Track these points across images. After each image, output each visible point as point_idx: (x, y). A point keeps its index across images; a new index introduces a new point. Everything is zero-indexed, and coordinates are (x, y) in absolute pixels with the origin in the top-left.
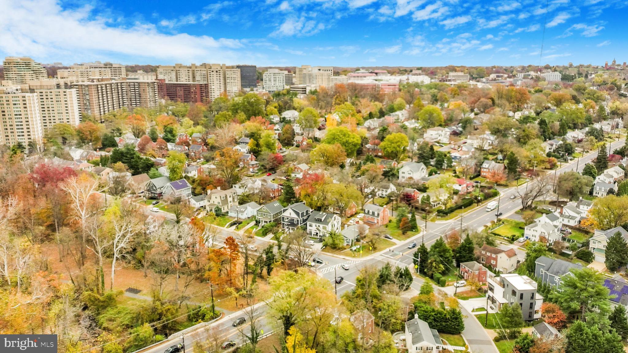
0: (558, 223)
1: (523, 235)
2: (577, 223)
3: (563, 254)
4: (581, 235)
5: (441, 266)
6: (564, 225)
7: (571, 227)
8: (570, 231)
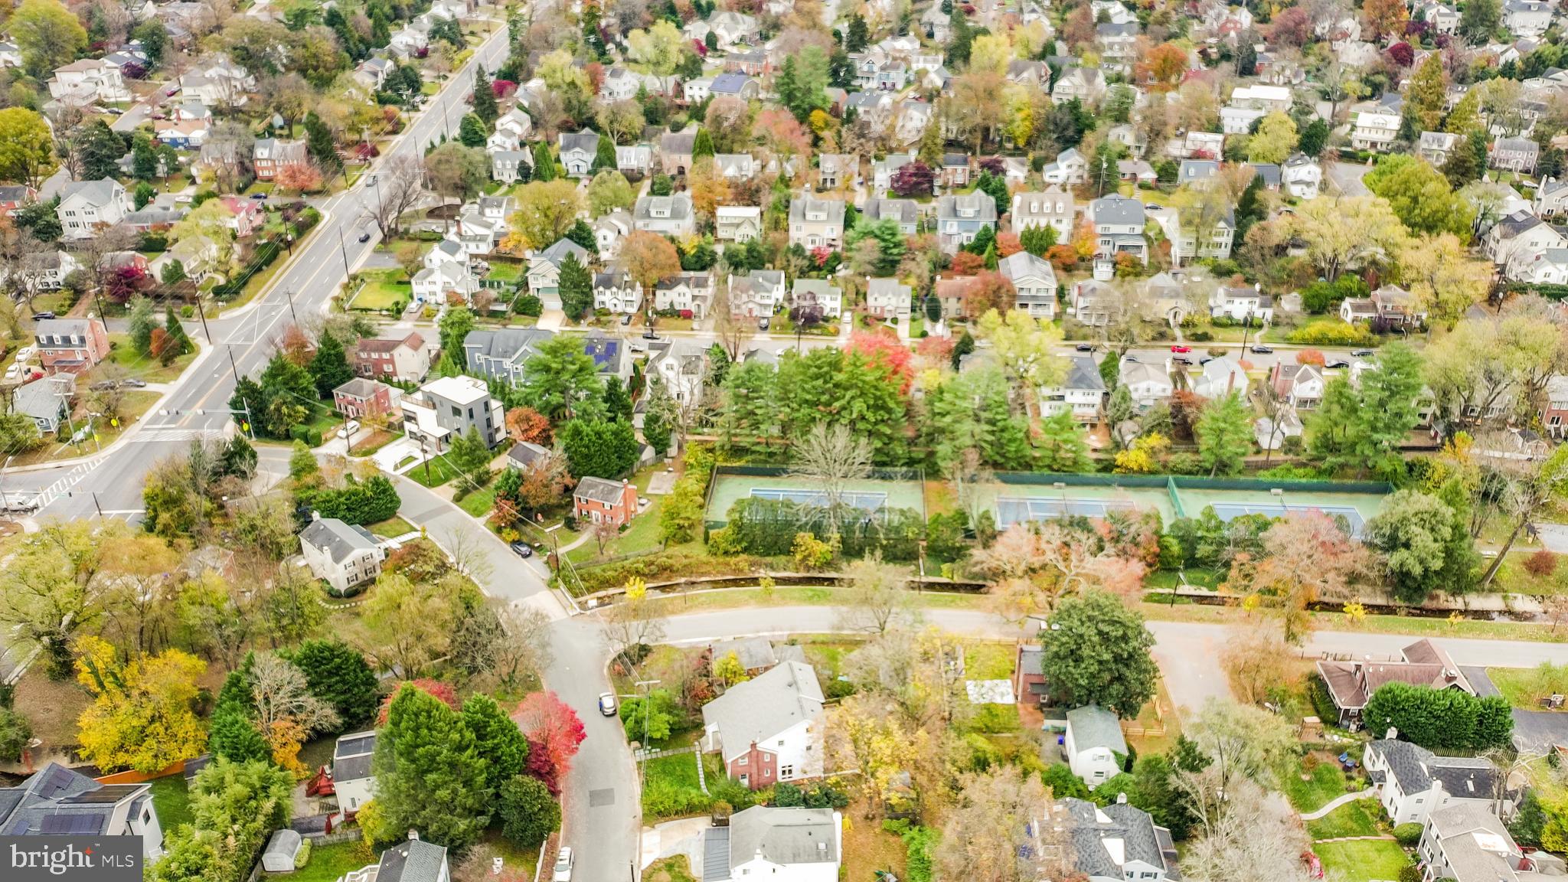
0: (461, 256)
1: (411, 297)
2: (491, 247)
3: (494, 314)
4: (505, 267)
5: (301, 408)
6: (473, 256)
7: (485, 258)
8: (485, 264)
